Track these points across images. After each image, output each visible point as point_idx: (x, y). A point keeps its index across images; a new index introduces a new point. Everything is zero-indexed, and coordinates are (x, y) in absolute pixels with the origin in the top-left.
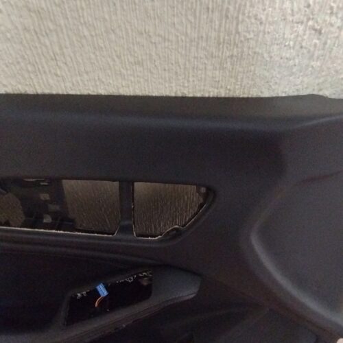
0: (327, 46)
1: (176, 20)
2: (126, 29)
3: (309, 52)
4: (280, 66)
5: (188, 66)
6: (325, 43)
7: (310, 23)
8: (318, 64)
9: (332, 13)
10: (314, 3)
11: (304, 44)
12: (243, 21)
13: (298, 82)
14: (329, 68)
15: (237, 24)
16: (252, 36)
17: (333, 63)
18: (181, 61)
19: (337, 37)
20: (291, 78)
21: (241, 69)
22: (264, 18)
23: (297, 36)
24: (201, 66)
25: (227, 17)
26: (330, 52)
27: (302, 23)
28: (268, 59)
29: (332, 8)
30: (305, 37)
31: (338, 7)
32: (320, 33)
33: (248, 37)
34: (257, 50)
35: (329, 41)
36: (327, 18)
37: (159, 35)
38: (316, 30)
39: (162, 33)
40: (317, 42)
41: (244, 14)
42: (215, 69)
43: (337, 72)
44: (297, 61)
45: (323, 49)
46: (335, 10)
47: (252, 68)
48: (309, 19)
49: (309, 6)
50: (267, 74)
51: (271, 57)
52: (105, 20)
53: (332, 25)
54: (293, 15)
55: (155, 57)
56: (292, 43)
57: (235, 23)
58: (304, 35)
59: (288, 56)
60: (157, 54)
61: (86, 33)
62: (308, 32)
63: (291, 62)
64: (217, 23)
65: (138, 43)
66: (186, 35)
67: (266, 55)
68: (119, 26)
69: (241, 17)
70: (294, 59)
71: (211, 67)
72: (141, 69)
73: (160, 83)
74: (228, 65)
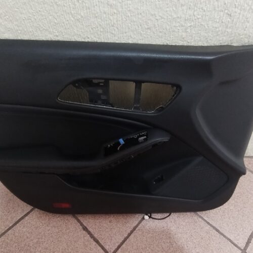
0: (234, 22)
1: (168, 9)
2: (146, 13)
3: (226, 24)
4: (212, 31)
5: (171, 30)
6: (233, 21)
7: (226, 11)
8: (230, 30)
9: (236, 7)
10: (228, 2)
11: (223, 21)
12: (196, 10)
13: (221, 39)
14: (235, 33)
15: (194, 11)
16: (200, 17)
17: (237, 30)
18: (168, 27)
19: (238, 18)
20: (218, 37)
21: (194, 32)
22: (205, 9)
23: (220, 18)
24: (176, 30)
25: (190, 8)
26: (236, 25)
27: (222, 11)
29: (235, 5)
30: (224, 18)
31: (238, 5)
32: (231, 16)
33: (198, 17)
34: (202, 23)
35: (235, 20)
36: (234, 9)
37: (160, 16)
38: (229, 14)
39: (161, 15)
40: (230, 20)
41: (197, 7)
42: (183, 32)
43: (239, 34)
44: (220, 29)
45: (232, 23)
46: (237, 6)
47: (200, 32)
48: (225, 10)
49: (225, 4)
50: (206, 35)
51: (208, 27)
52: (138, 9)
53: (236, 12)
54: (218, 8)
55: (157, 26)
56: (218, 20)
57: (193, 11)
58: (223, 16)
59: (216, 26)
60: (158, 24)
61: (129, 15)
62: (225, 16)
63: (217, 29)
64: (185, 11)
65: (150, 19)
66: (171, 16)
67: (206, 26)
68: (143, 12)
69: (196, 8)
70: (219, 28)
71: (181, 31)
72: (149, 31)
73: (157, 38)
74: (189, 30)
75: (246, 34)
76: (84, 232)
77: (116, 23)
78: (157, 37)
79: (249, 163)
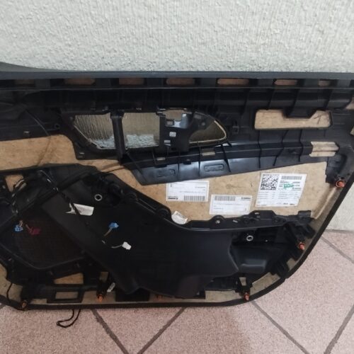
0: (327, 42)
1: (232, 18)
2: (201, 21)
3: (315, 45)
4: (295, 54)
5: (235, 48)
6: (326, 40)
7: (317, 26)
8: (321, 54)
9: (331, 21)
10: (320, 14)
11: (312, 40)
12: (274, 22)
13: (307, 65)
14: (328, 58)
15: (270, 23)
16: (278, 31)
17: (331, 54)
18: (231, 44)
19: (334, 37)
20: (303, 62)
21: (269, 53)
22: (287, 21)
23: (307, 34)
24: (243, 49)
25: (264, 19)
26: (330, 47)
27: (311, 26)
28: (288, 48)
29: (331, 18)
30: (313, 35)
31: (335, 18)
32: (323, 32)
33: (276, 32)
34: (281, 41)
35: (328, 39)
36: (328, 24)
37: (220, 27)
38: (320, 31)
39: (221, 25)
40: (321, 39)
41: (275, 18)
42: (252, 51)
43: (333, 60)
44: (307, 51)
45: (325, 44)
46: (333, 19)
47: (277, 53)
48: (315, 24)
49: (316, 16)
50: (286, 58)
51: (290, 47)
52: (188, 14)
53: (331, 29)
54: (306, 20)
55: (215, 41)
56: (304, 39)
57: (269, 22)
58: (312, 33)
59: (301, 47)
60: (217, 39)
61: (176, 22)
62: (315, 32)
63: (303, 51)
64: (258, 22)
65: (206, 31)
66: (237, 28)
67: (286, 45)
68: (197, 19)
69: (273, 19)
70: (305, 49)
71: (250, 50)
72: (205, 48)
73: (215, 59)
74: (261, 50)
75: (343, 61)
76: (98, 324)
77: (156, 32)
78: (216, 57)
79: (338, 241)
